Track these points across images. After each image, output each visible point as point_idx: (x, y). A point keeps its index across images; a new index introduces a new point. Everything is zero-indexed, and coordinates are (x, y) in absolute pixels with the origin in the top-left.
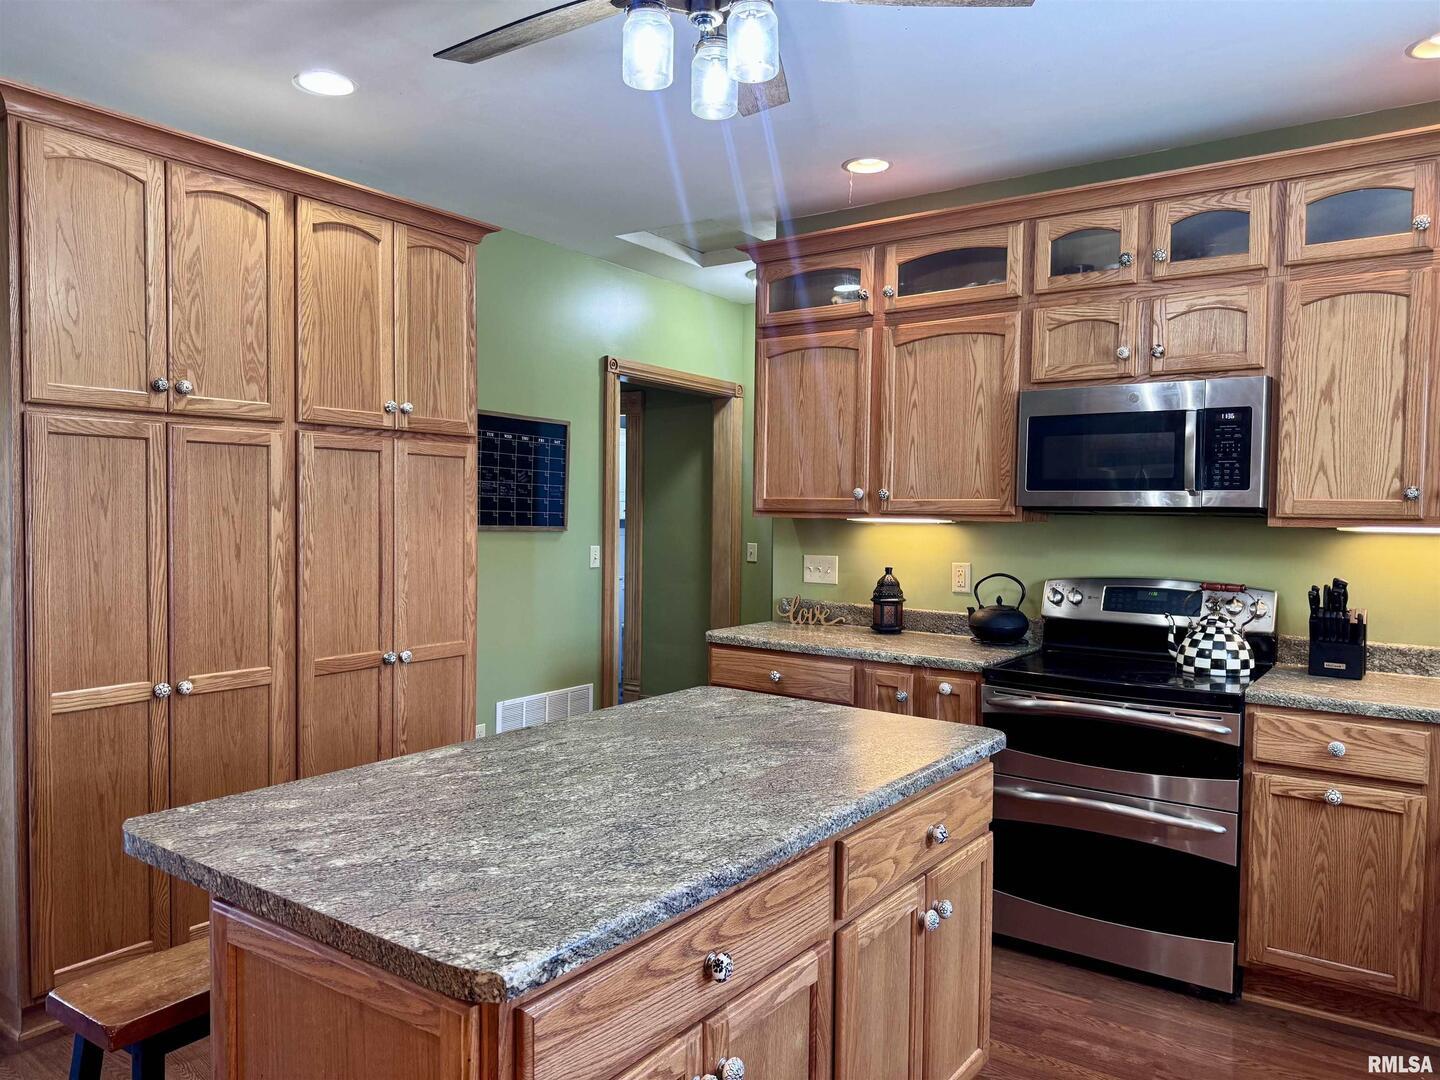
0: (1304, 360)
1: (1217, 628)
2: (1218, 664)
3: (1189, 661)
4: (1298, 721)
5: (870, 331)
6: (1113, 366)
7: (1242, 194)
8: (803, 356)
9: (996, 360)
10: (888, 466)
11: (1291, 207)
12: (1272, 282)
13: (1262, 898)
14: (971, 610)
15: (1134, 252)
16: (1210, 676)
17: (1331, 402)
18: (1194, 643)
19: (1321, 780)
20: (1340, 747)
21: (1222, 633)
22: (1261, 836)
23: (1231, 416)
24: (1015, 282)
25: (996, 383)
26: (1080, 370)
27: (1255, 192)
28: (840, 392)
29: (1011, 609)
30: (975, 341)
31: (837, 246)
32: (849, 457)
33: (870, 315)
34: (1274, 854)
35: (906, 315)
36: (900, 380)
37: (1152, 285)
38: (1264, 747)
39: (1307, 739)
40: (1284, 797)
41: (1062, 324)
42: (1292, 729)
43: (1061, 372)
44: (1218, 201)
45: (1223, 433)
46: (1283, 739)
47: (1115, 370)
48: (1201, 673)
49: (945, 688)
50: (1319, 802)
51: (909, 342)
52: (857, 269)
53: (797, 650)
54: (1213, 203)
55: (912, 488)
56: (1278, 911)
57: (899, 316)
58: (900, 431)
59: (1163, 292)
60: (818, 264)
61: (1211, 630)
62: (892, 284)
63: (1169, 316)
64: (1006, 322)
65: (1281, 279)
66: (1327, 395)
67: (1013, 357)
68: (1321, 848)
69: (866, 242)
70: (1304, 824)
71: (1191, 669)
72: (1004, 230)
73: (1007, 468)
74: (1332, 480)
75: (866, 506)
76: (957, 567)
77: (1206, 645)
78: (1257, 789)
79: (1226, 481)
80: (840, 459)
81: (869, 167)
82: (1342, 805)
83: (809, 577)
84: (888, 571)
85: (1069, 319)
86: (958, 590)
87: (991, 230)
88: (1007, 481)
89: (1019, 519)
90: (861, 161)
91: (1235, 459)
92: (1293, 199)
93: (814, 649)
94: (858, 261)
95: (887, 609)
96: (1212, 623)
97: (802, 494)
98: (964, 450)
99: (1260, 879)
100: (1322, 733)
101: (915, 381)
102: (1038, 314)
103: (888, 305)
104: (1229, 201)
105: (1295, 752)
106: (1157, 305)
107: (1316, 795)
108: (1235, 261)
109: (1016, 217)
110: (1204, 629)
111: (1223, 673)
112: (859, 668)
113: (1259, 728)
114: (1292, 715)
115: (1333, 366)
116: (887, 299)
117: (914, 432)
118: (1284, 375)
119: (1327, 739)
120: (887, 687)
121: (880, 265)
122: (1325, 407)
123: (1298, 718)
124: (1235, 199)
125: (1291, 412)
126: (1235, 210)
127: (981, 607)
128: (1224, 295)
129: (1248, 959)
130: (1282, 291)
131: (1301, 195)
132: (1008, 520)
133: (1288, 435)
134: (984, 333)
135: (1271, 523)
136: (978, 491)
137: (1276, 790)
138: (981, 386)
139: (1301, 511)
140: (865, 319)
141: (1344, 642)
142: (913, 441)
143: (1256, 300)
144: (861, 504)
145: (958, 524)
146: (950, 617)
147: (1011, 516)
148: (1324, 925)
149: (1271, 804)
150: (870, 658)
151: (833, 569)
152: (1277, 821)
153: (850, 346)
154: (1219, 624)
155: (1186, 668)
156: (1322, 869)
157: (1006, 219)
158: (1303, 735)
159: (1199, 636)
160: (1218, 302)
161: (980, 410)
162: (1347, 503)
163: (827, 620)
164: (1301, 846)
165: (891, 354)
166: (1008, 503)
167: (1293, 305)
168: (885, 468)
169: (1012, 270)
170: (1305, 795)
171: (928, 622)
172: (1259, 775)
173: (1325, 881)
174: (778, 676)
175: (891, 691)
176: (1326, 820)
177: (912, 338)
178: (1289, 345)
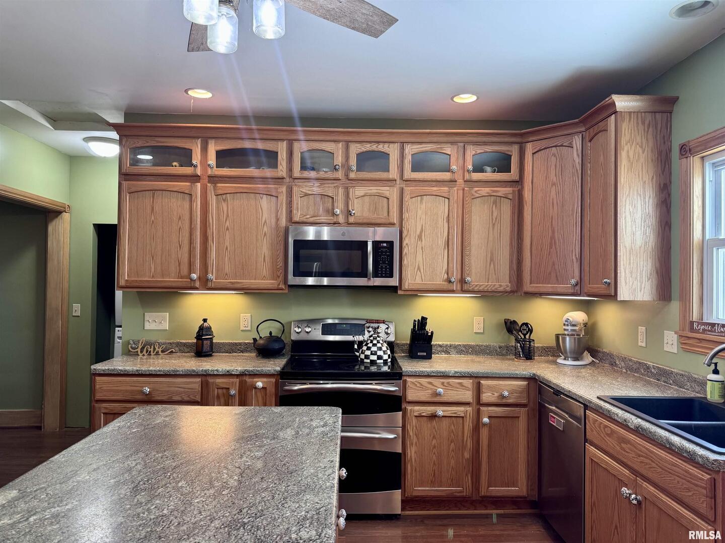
0: (411, 223)
1: (377, 341)
2: (380, 358)
3: (367, 357)
4: (424, 381)
5: (199, 185)
6: (332, 218)
7: (386, 145)
8: (154, 195)
9: (273, 209)
10: (212, 262)
11: (406, 154)
12: (398, 186)
13: (412, 466)
14: (255, 340)
15: (340, 165)
16: (377, 363)
17: (422, 241)
18: (369, 348)
19: (432, 406)
20: (440, 390)
21: (379, 343)
22: (411, 436)
23: (385, 245)
24: (282, 170)
25: (273, 221)
26: (316, 218)
27: (391, 145)
28: (180, 218)
29: (277, 337)
30: (262, 198)
31: (176, 134)
32: (186, 255)
33: (199, 176)
34: (416, 443)
35: (220, 179)
36: (218, 214)
37: (348, 181)
38: (411, 395)
39: (427, 389)
40: (419, 416)
41: (306, 195)
42: (421, 385)
43: (307, 218)
44: (377, 147)
45: (382, 252)
46: (418, 390)
47: (332, 220)
48: (373, 363)
49: (260, 384)
50: (433, 416)
51: (223, 194)
52: (190, 149)
53: (162, 373)
54: (374, 147)
55: (226, 274)
56: (418, 469)
57: (217, 179)
58: (219, 243)
59: (353, 185)
60: (163, 142)
61: (375, 342)
62: (212, 160)
63: (356, 197)
64: (279, 190)
65: (401, 186)
66: (420, 237)
67: (282, 209)
68: (434, 437)
69: (195, 135)
70: (427, 427)
71: (369, 361)
72: (276, 143)
73: (281, 265)
74: (423, 274)
75: (197, 284)
76: (243, 317)
77: (374, 349)
78: (409, 414)
79: (384, 274)
80: (180, 256)
81: (201, 94)
82: (443, 416)
83: (148, 326)
84: (205, 320)
85: (310, 193)
86: (244, 329)
87: (268, 142)
88: (280, 272)
89: (286, 291)
90: (196, 90)
91: (386, 264)
92: (407, 151)
93: (174, 371)
94: (191, 145)
95: (205, 342)
96: (375, 338)
97: (153, 277)
98: (257, 254)
99: (411, 456)
100: (433, 385)
101: (228, 216)
102: (295, 189)
103: (210, 172)
104: (381, 148)
105: (424, 396)
106: (351, 190)
107: (432, 414)
108: (383, 175)
109: (282, 137)
110: (372, 342)
111: (382, 361)
112: (203, 380)
113: (408, 386)
114: (420, 378)
115: (422, 226)
116: (209, 168)
117: (227, 243)
118: (404, 228)
119: (436, 388)
120: (223, 388)
121: (205, 149)
122: (419, 243)
123: (424, 380)
124: (383, 147)
125: (407, 244)
126: (383, 152)
127: (261, 337)
128: (380, 190)
129: (406, 496)
130: (402, 191)
131: (410, 150)
132: (281, 291)
133: (406, 254)
134: (266, 195)
135: (400, 292)
136: (264, 276)
137: (416, 414)
138: (265, 222)
139: (411, 287)
140: (195, 178)
141: (425, 343)
142: (227, 248)
143: (392, 193)
144: (195, 283)
145: (246, 293)
146: (240, 344)
147: (282, 289)
148: (436, 472)
149: (414, 421)
150: (212, 373)
151: (165, 321)
152: (416, 428)
153: (186, 192)
154: (378, 339)
155: (366, 361)
156: (434, 447)
157: (276, 137)
158: (426, 387)
159: (370, 345)
160: (377, 193)
161: (265, 234)
162: (429, 284)
163: (163, 351)
164: (426, 438)
165: (213, 200)
166: (281, 283)
167: (406, 198)
168: (210, 263)
169: (281, 164)
170: (427, 414)
171: (227, 348)
172: (409, 408)
173: (436, 453)
174: (148, 390)
175: (225, 391)
176: (436, 425)
177: (226, 192)
178: (405, 215)
